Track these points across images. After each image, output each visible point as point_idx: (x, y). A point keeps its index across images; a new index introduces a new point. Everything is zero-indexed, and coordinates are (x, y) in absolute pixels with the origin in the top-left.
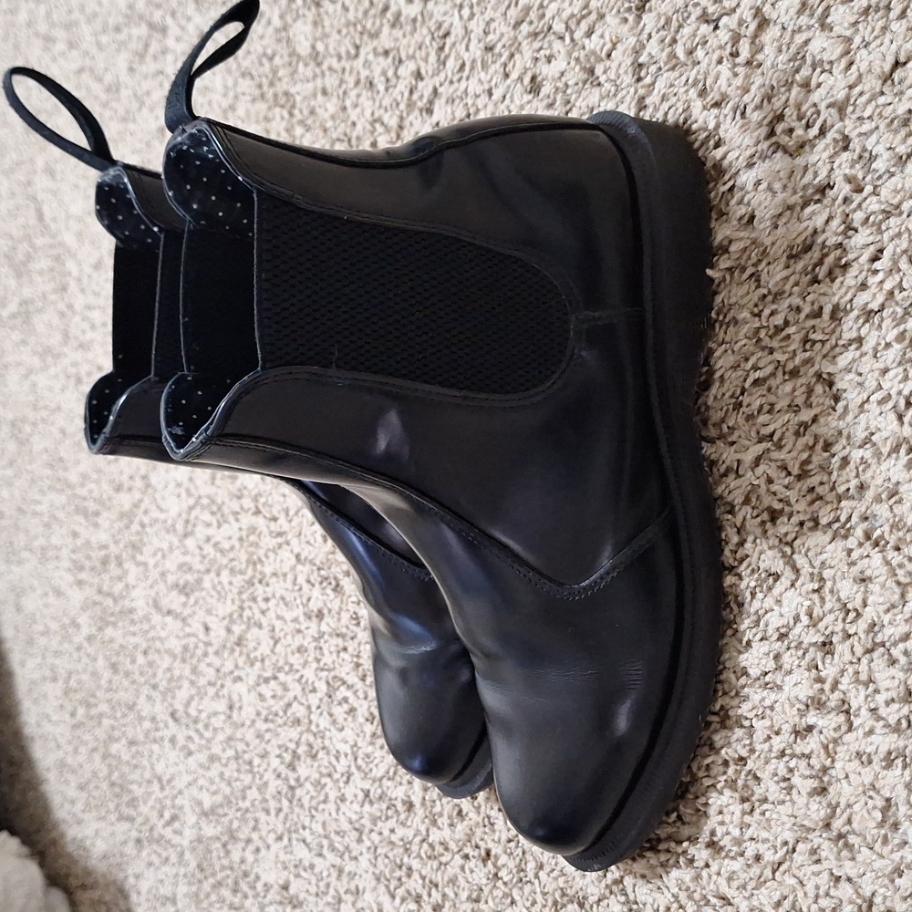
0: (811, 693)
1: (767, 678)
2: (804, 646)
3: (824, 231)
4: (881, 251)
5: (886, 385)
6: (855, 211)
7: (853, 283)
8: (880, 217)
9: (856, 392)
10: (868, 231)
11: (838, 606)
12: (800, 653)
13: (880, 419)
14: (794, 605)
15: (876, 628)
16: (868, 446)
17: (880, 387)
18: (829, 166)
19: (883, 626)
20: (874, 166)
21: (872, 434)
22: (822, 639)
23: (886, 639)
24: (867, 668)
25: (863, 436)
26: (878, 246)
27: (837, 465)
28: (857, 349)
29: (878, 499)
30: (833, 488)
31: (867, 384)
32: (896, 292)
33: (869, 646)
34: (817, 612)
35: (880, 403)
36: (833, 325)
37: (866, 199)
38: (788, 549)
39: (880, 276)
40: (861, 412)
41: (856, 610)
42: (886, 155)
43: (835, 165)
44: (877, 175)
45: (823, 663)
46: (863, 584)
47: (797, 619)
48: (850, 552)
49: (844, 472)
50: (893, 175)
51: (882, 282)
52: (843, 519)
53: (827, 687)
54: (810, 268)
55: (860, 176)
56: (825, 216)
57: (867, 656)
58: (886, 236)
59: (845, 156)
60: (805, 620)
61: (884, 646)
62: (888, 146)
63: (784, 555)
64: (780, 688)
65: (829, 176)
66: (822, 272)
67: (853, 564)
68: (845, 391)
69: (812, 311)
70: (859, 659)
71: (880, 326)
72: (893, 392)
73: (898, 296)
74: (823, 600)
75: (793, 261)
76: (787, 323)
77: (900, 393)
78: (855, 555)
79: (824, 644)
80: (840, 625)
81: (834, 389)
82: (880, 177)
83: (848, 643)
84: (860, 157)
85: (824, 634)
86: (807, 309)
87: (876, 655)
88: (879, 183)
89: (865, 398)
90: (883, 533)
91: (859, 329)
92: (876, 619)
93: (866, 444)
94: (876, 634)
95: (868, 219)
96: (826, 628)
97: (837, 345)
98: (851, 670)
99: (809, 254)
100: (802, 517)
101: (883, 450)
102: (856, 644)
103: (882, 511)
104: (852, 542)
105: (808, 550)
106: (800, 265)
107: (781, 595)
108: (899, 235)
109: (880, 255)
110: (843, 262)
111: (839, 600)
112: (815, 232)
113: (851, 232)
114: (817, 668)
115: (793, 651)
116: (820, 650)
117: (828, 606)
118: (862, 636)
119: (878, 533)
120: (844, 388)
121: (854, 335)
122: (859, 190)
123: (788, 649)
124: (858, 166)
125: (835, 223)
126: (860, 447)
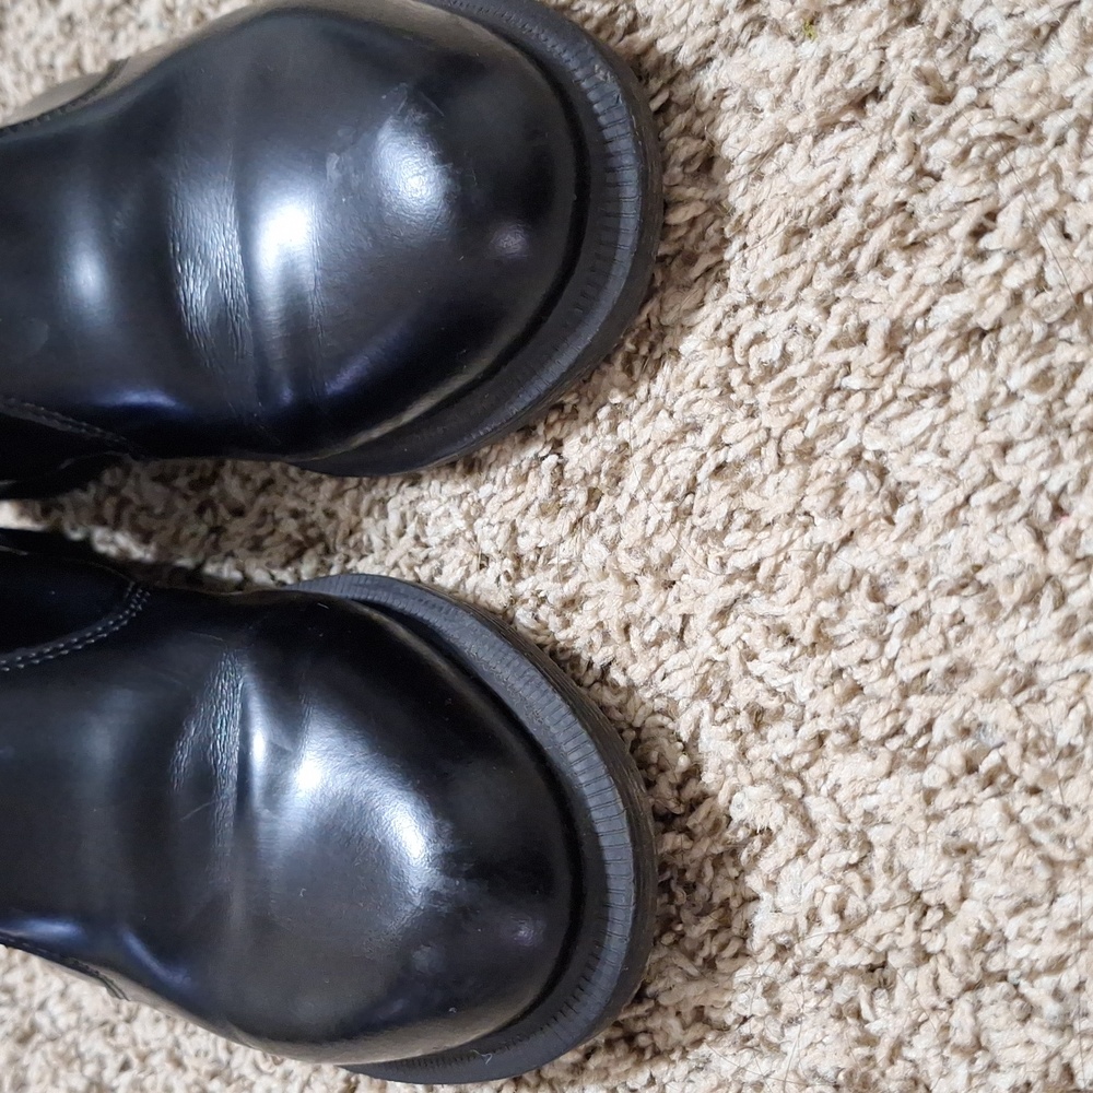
0: (845, 1063)
1: (746, 1029)
2: (829, 972)
3: (864, 181)
4: (992, 216)
5: (1007, 473)
6: (931, 140)
7: (932, 277)
8: (996, 147)
9: (940, 487)
10: (968, 176)
11: (903, 897)
12: (821, 984)
13: (996, 538)
14: (807, 893)
15: (990, 946)
16: (969, 591)
17: (991, 478)
18: (876, 55)
19: (1006, 941)
20: (977, 50)
21: (978, 568)
22: (868, 960)
23: (1010, 964)
24: (970, 1021)
25: (958, 571)
26: (988, 205)
27: (899, 629)
28: (940, 405)
29: (991, 694)
30: (889, 671)
31: (963, 473)
32: (1029, 293)
33: (974, 978)
34: (854, 905)
35: (994, 507)
36: (888, 360)
37: (958, 114)
38: (794, 786)
39: (995, 263)
40: (953, 526)
41: (943, 907)
42: (1005, 29)
43: (891, 53)
44: (985, 69)
45: (872, 1006)
46: (963, 858)
47: (813, 918)
48: (929, 795)
49: (914, 642)
50: (1015, 67)
51: (998, 275)
52: (912, 728)
53: (881, 1053)
54: (836, 253)
55: (945, 71)
56: (869, 151)
57: (968, 996)
58: (1005, 187)
59: (911, 34)
60: (830, 921)
61: (1005, 978)
62: (1006, 10)
63: (785, 795)
64: (776, 1049)
65: (878, 74)
66: (863, 259)
67: (938, 817)
68: (915, 485)
69: (842, 334)
70: (950, 1002)
71: (993, 360)
72: (1026, 487)
73: (1032, 301)
74: (868, 883)
75: (795, 240)
76: (786, 357)
77: (1041, 487)
78: (943, 801)
79: (872, 969)
80: (908, 937)
81: (891, 481)
82: (990, 72)
83: (926, 970)
84: (948, 34)
85: (870, 951)
86: (831, 329)
87: (987, 994)
88: (988, 83)
89: (961, 498)
90: (1004, 759)
91: (945, 366)
92: (987, 925)
93: (964, 586)
94: (989, 956)
95: (966, 153)
96: (878, 939)
97: (895, 397)
98: (934, 1023)
99: (832, 226)
100: (822, 724)
101: (1003, 599)
102: (943, 971)
103: (999, 715)
104: (934, 776)
105: (837, 787)
106: (812, 247)
107: (778, 871)
108: (1033, 183)
109: (989, 224)
110: (910, 238)
111: (906, 885)
112: (848, 182)
113: (927, 181)
114: (858, 1014)
115: (803, 980)
116: (863, 980)
117: (880, 895)
118: (958, 958)
119: (993, 759)
120: (912, 479)
121: (936, 377)
122: (944, 99)
123: (796, 974)
124: (941, 53)
125: (892, 164)
126: (950, 593)
